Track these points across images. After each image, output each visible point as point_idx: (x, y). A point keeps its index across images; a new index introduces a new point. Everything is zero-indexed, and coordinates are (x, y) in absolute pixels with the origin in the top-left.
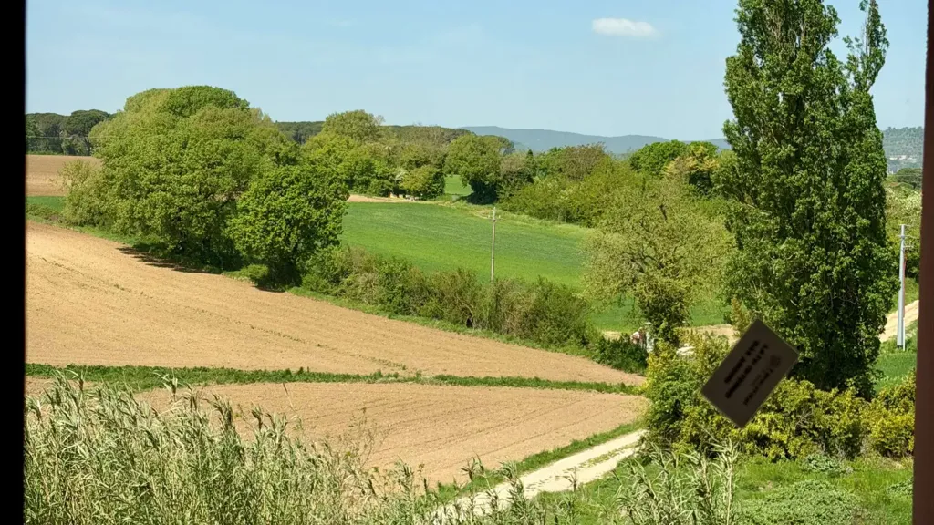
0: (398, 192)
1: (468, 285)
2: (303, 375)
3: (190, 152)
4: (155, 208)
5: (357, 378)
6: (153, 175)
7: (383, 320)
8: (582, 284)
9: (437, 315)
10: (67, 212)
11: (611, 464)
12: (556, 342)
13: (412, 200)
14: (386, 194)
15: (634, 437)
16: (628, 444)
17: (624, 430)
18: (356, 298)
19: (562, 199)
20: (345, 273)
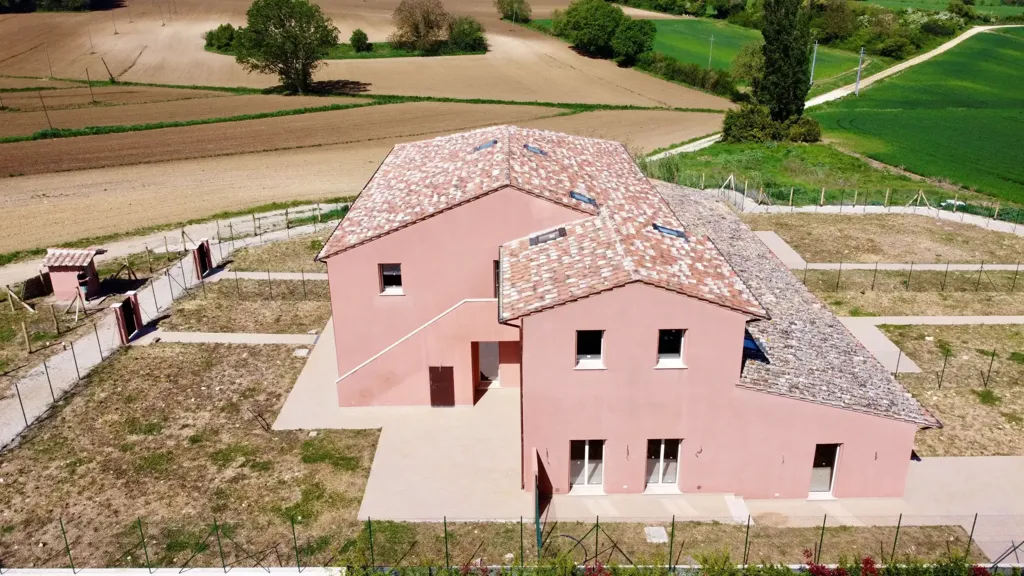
0: (686, 13)
1: (695, 70)
2: (632, 107)
3: (598, 13)
4: (585, 35)
5: (649, 108)
6: (585, 21)
7: (665, 82)
8: (733, 72)
9: (684, 81)
10: (552, 30)
11: (712, 143)
12: (722, 94)
13: (692, 18)
14: (681, 14)
15: (719, 135)
16: (718, 137)
17: (718, 133)
18: (656, 73)
19: (754, 18)
20: (653, 62)
